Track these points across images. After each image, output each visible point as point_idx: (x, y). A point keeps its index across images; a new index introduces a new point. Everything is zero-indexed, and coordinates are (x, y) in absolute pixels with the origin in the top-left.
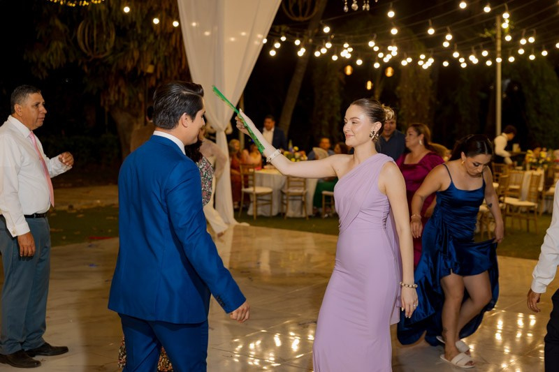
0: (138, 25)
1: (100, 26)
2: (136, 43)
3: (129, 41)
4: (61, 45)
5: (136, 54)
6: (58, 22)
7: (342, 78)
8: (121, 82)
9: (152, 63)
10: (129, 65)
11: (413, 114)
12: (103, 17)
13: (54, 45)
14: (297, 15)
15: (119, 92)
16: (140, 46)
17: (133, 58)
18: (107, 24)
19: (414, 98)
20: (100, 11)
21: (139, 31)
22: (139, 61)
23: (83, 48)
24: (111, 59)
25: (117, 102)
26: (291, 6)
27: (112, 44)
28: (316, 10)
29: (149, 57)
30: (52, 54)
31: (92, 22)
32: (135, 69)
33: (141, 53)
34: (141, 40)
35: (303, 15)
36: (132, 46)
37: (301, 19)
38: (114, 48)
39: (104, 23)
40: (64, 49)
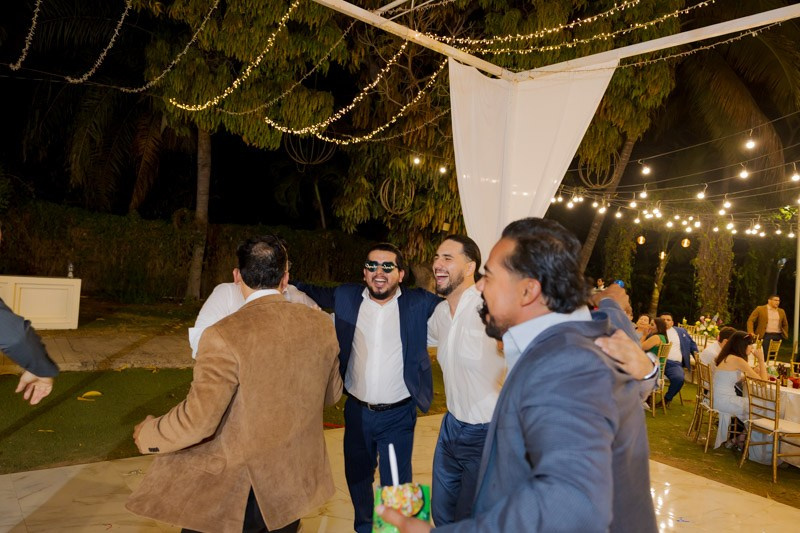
0: (435, 185)
1: (400, 184)
2: (433, 202)
3: (426, 199)
4: (365, 201)
5: (431, 211)
6: (364, 180)
7: (634, 247)
8: (420, 239)
9: (447, 221)
10: (424, 223)
11: (713, 287)
12: (403, 175)
13: (359, 201)
14: (595, 183)
15: (417, 247)
16: (436, 205)
17: (429, 216)
18: (407, 182)
19: (714, 271)
20: (400, 170)
21: (436, 190)
22: (433, 218)
23: (384, 204)
24: (409, 216)
25: (416, 257)
26: (588, 175)
27: (411, 202)
28: (615, 176)
29: (443, 215)
30: (356, 209)
31: (393, 181)
32: (430, 226)
33: (436, 210)
34: (439, 198)
35: (600, 183)
36: (428, 203)
37: (598, 186)
38: (413, 205)
39: (404, 182)
40: (368, 205)
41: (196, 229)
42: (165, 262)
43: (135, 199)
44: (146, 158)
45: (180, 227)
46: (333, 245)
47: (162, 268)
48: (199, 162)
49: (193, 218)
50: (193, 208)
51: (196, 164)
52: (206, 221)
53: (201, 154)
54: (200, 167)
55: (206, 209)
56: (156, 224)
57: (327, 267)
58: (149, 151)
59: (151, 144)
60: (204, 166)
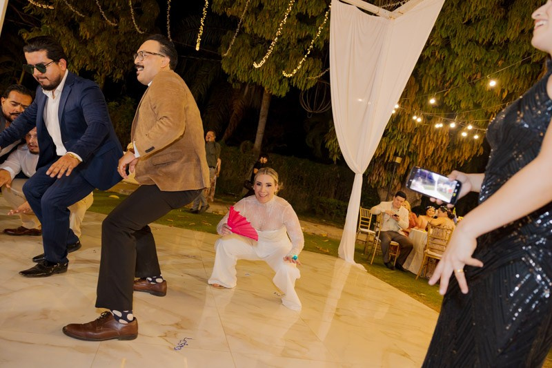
2: (387, 139)
5: (383, 145)
10: (378, 153)
16: (390, 142)
17: (382, 148)
22: (385, 150)
25: (378, 182)
32: (383, 156)
33: (388, 145)
36: (383, 140)
41: (253, 154)
42: (233, 171)
43: (226, 134)
44: (235, 112)
45: (244, 152)
46: (338, 176)
47: (231, 175)
48: (261, 113)
49: (252, 147)
50: (253, 141)
51: (259, 114)
52: (259, 150)
53: (262, 109)
54: (261, 117)
55: (261, 143)
56: (232, 149)
57: (333, 190)
58: (239, 108)
59: (240, 104)
60: (263, 116)
